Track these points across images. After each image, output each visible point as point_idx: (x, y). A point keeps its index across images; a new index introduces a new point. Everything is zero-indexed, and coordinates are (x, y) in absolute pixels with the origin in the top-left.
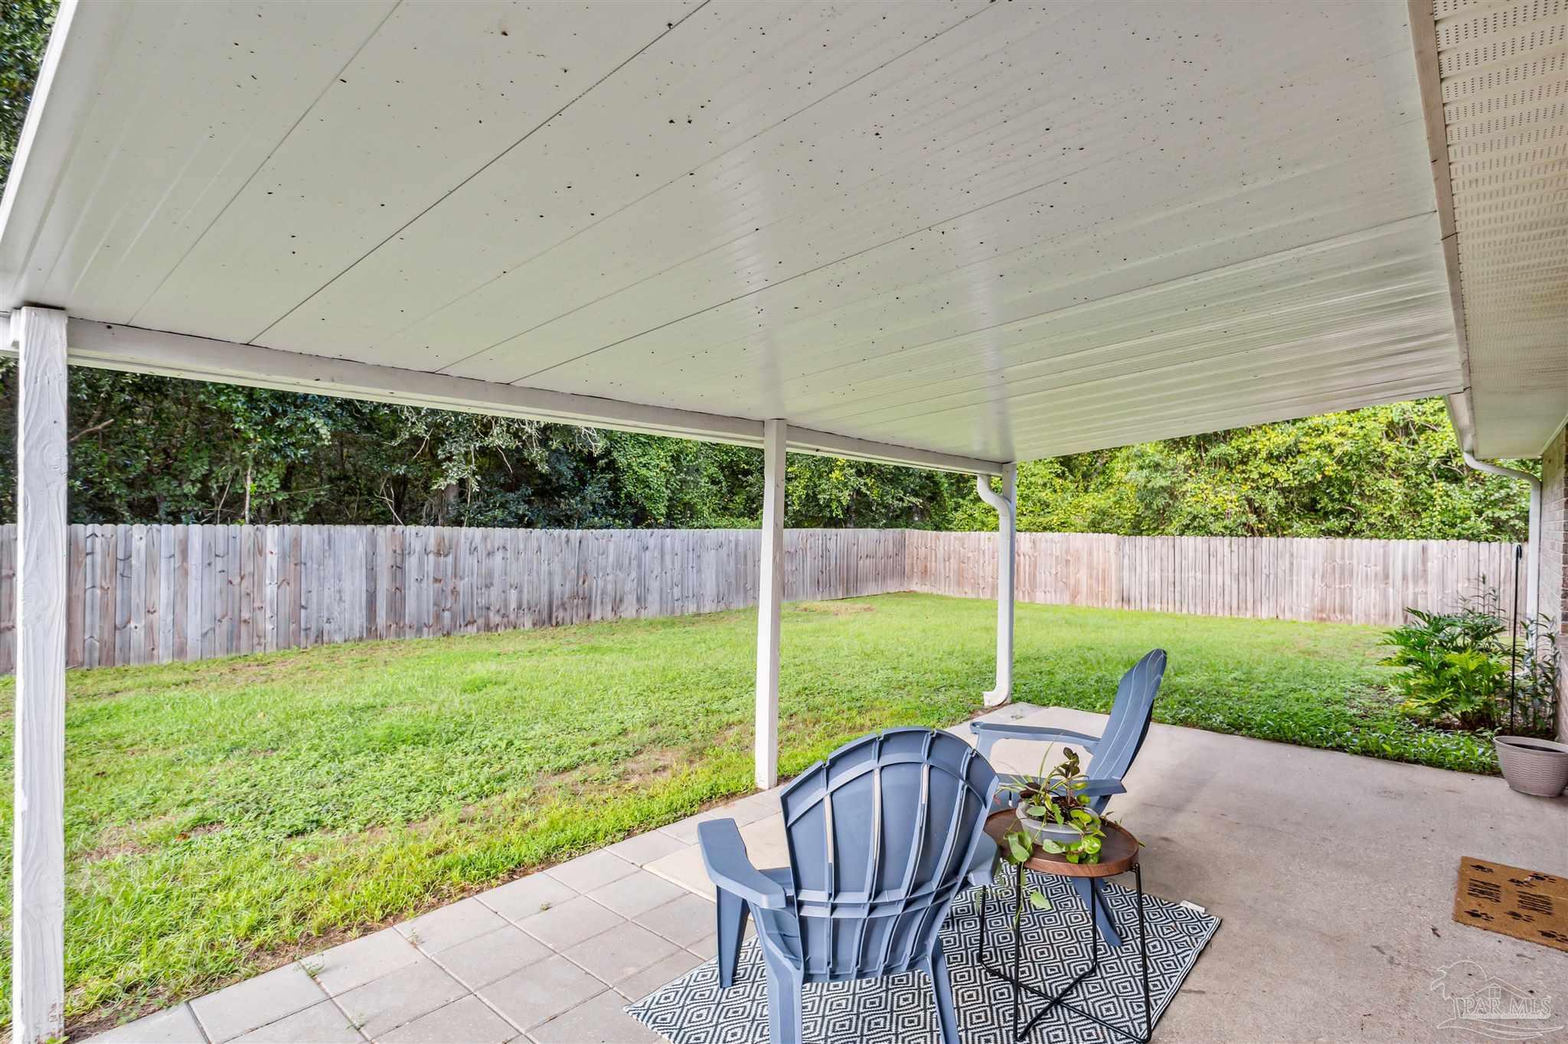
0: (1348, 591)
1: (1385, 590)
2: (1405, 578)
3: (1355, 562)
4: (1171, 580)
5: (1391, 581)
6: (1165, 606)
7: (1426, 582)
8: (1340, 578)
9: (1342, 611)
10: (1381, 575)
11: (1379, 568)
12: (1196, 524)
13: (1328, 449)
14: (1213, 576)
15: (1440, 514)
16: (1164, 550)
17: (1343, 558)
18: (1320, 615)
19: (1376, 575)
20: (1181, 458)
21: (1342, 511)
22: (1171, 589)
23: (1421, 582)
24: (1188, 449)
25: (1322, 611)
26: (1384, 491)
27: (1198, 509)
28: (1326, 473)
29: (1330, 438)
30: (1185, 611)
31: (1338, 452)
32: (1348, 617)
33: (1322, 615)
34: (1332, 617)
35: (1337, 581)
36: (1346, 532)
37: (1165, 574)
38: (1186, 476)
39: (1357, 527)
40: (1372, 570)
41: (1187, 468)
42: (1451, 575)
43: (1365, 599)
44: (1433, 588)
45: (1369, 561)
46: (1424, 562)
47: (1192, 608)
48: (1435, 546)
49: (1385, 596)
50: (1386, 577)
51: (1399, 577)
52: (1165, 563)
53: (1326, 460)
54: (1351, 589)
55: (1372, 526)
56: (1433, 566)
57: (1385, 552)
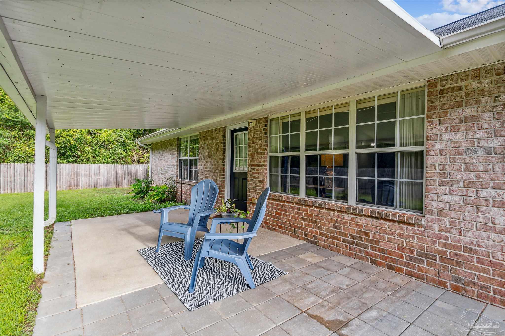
0: (79, 179)
1: (89, 178)
2: (94, 175)
3: (81, 171)
4: (9, 180)
5: (91, 176)
6: (6, 191)
7: (100, 175)
8: (76, 176)
9: (77, 186)
10: (88, 175)
11: (88, 172)
12: (20, 159)
13: (71, 136)
14: (29, 178)
15: (102, 157)
16: (6, 169)
17: (77, 170)
18: (70, 188)
19: (87, 174)
20: (13, 133)
21: (74, 156)
22: (9, 184)
23: (99, 175)
24: (15, 130)
25: (70, 186)
26: (86, 150)
27: (21, 154)
28: (71, 143)
29: (71, 132)
30: (16, 192)
31: (74, 137)
32: (79, 187)
33: (70, 187)
34: (74, 188)
35: (75, 177)
36: (75, 162)
37: (6, 179)
38: (14, 140)
39: (78, 160)
40: (86, 173)
41: (15, 137)
42: (106, 173)
43: (83, 181)
44: (101, 177)
45: (85, 170)
46: (99, 171)
47: (19, 190)
48: (102, 166)
49: (89, 180)
50: (90, 174)
51: (93, 175)
52: (6, 173)
53: (71, 139)
54: (80, 179)
55: (82, 160)
56: (102, 171)
57: (89, 167)
